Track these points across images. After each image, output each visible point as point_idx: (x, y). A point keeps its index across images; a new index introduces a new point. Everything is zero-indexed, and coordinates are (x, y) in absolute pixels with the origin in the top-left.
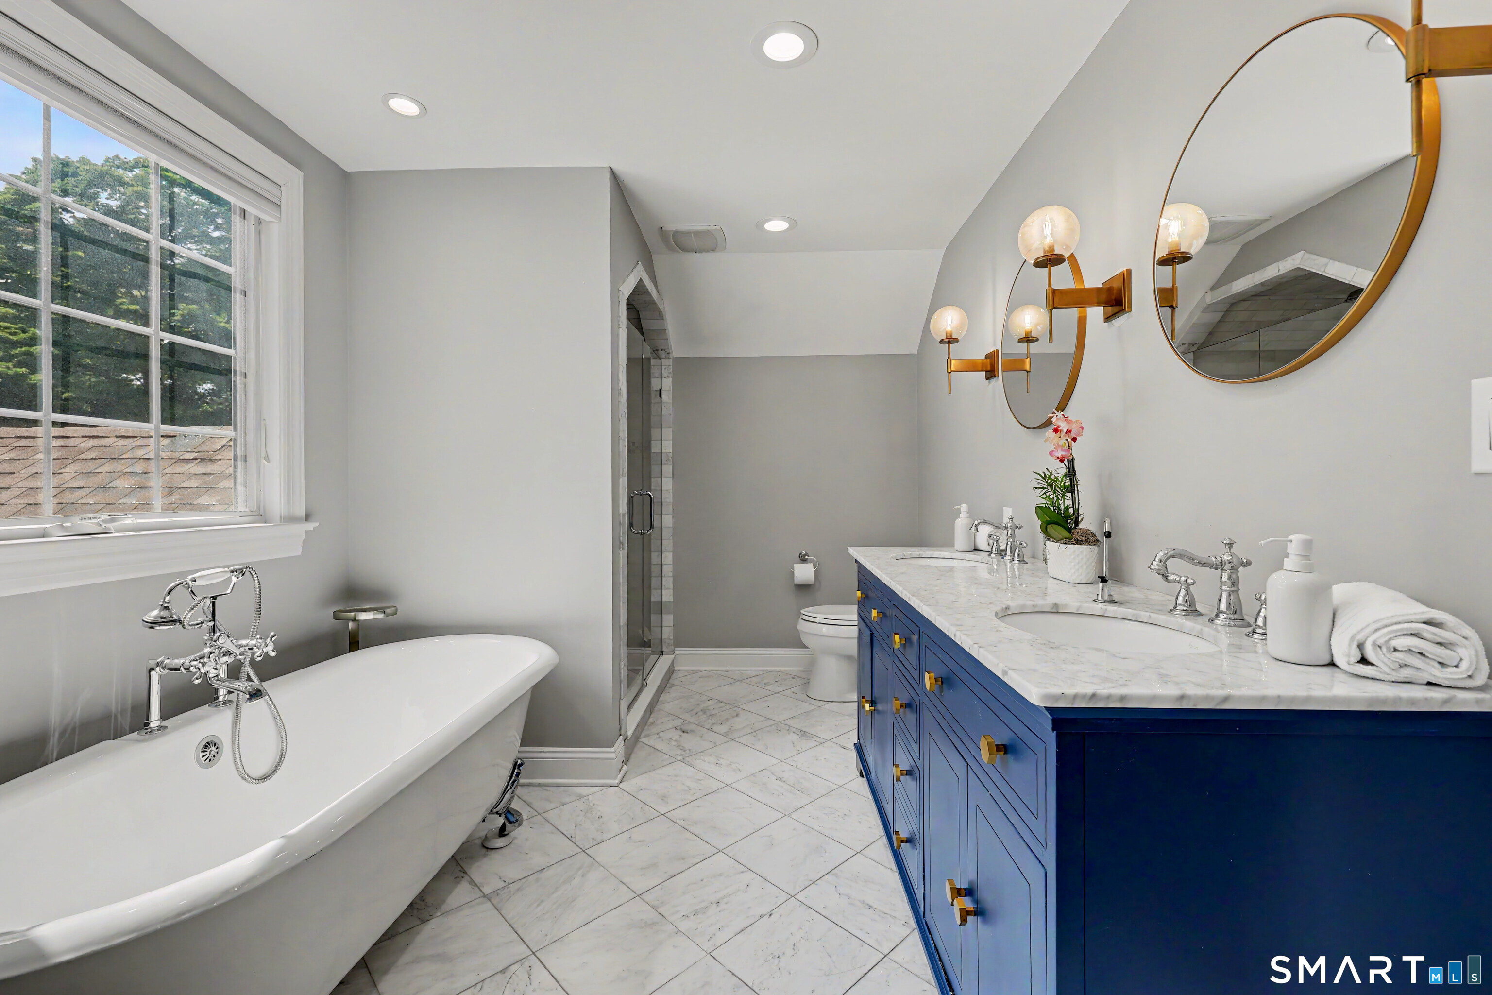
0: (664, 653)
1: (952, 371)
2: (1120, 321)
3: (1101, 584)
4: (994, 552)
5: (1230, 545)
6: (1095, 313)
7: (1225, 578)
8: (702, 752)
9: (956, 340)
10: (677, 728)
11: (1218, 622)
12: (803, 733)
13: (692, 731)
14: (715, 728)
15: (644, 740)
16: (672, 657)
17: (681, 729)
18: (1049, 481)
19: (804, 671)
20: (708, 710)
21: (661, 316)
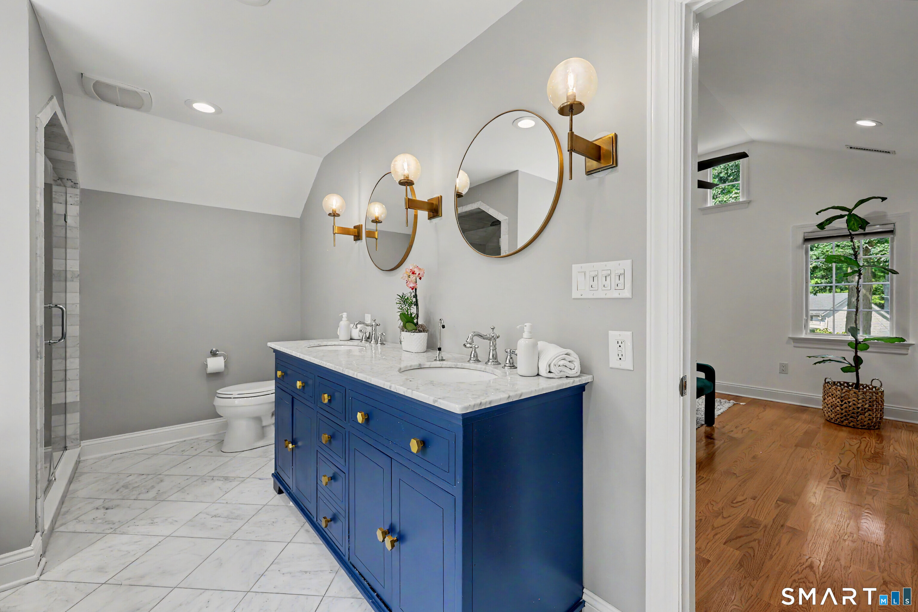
0: (67, 448)
1: (336, 233)
2: (436, 220)
3: (438, 351)
4: (364, 340)
5: (493, 329)
6: (423, 215)
7: (491, 344)
8: (134, 519)
9: (338, 215)
10: (98, 508)
11: (489, 364)
12: (226, 479)
13: (118, 506)
14: (141, 497)
15: (62, 529)
16: (79, 449)
17: (104, 507)
18: (404, 300)
19: (214, 435)
20: (130, 484)
21: (69, 149)
